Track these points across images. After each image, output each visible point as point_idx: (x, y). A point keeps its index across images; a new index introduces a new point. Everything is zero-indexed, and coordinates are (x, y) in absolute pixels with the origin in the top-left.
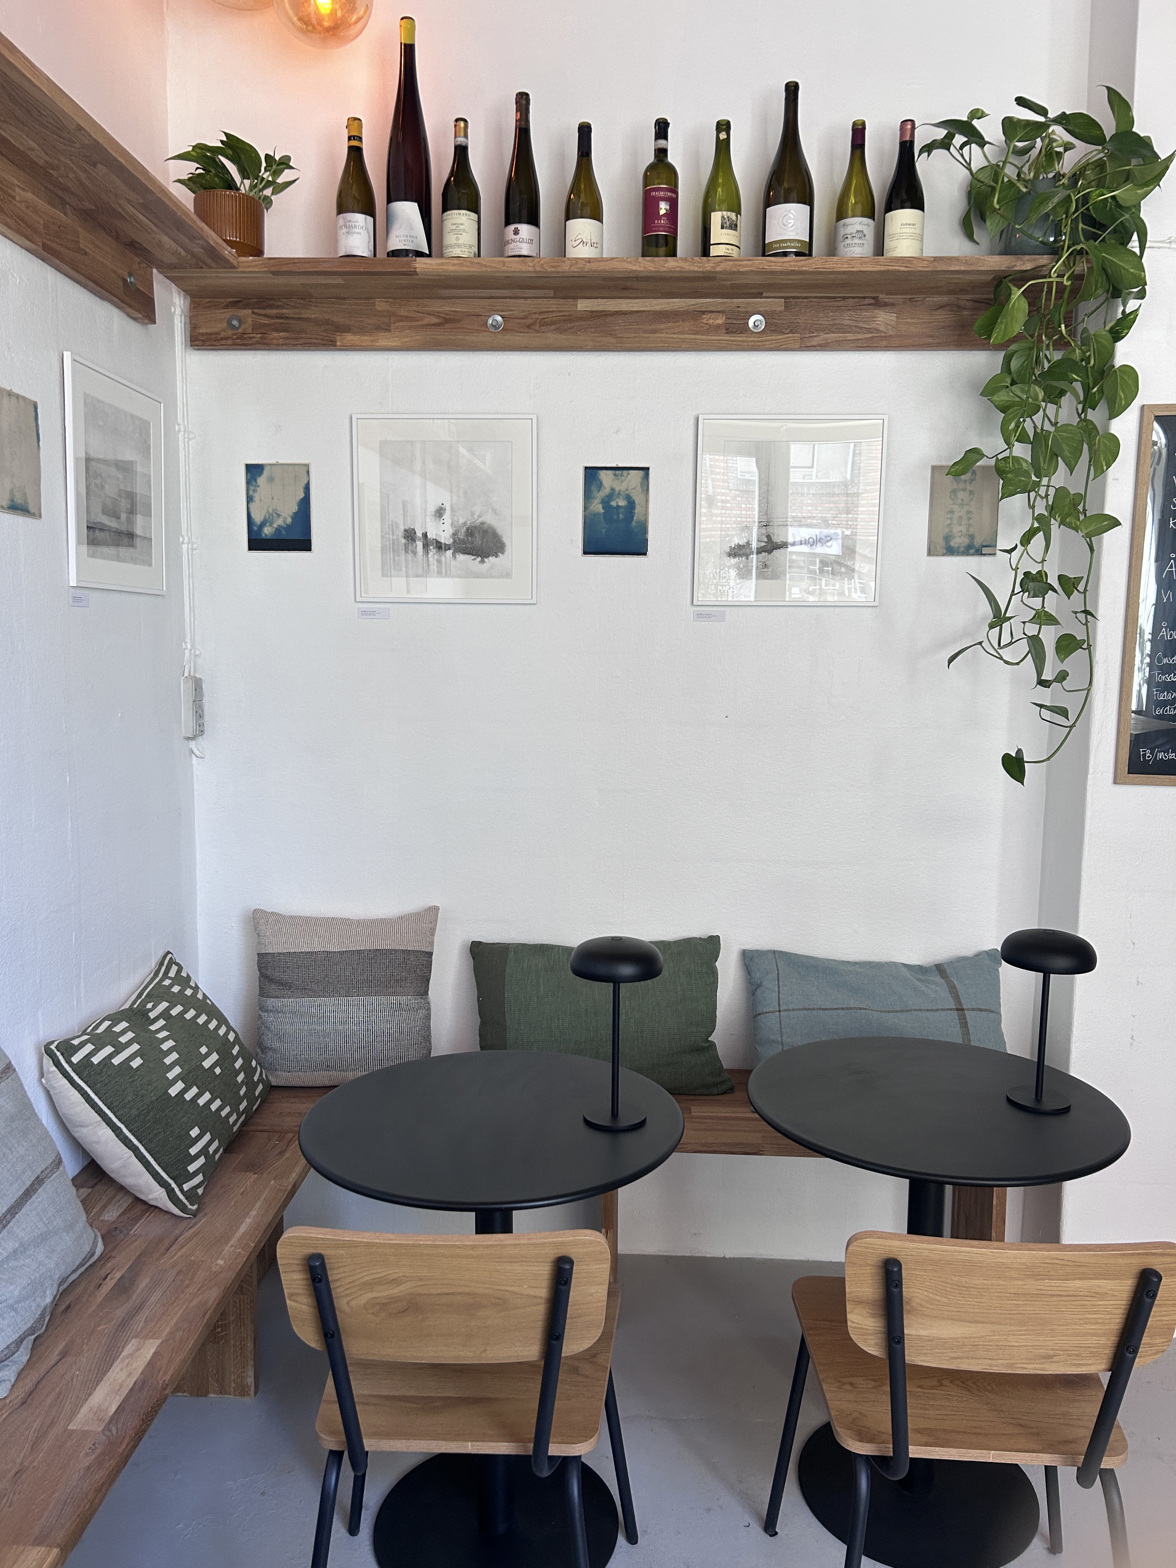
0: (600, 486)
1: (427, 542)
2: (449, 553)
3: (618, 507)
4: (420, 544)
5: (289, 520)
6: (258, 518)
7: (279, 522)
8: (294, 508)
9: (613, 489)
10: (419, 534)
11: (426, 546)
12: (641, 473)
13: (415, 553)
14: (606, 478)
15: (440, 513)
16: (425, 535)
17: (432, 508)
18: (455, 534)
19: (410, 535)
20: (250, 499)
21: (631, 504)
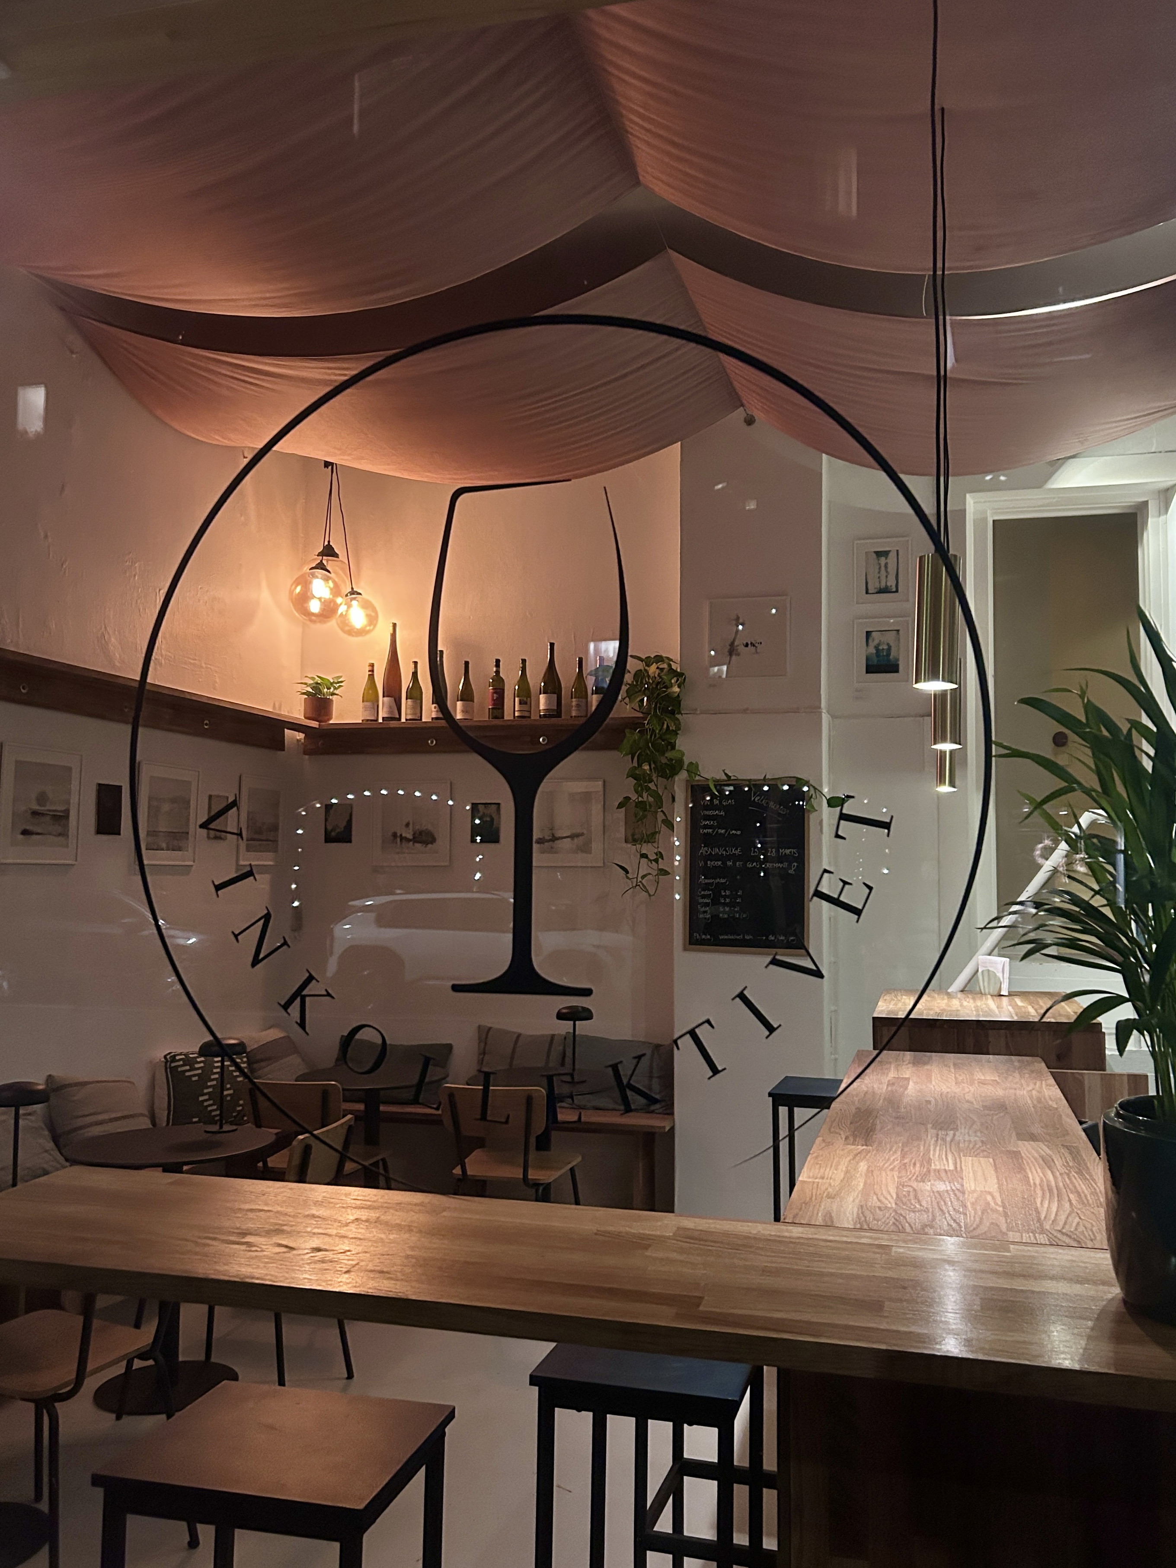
0: (478, 811)
1: (402, 838)
2: (411, 843)
3: (486, 821)
4: (399, 840)
5: (343, 829)
6: (329, 828)
7: (338, 830)
8: (344, 824)
9: (484, 813)
10: (398, 835)
11: (401, 840)
12: (496, 806)
13: (396, 843)
14: (481, 807)
15: (407, 825)
16: (401, 835)
17: (404, 823)
18: (414, 834)
19: (395, 835)
20: (326, 820)
21: (492, 819)
